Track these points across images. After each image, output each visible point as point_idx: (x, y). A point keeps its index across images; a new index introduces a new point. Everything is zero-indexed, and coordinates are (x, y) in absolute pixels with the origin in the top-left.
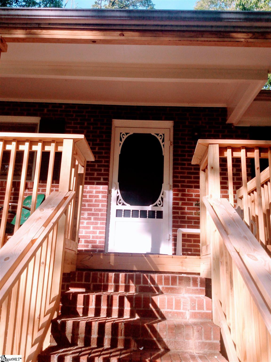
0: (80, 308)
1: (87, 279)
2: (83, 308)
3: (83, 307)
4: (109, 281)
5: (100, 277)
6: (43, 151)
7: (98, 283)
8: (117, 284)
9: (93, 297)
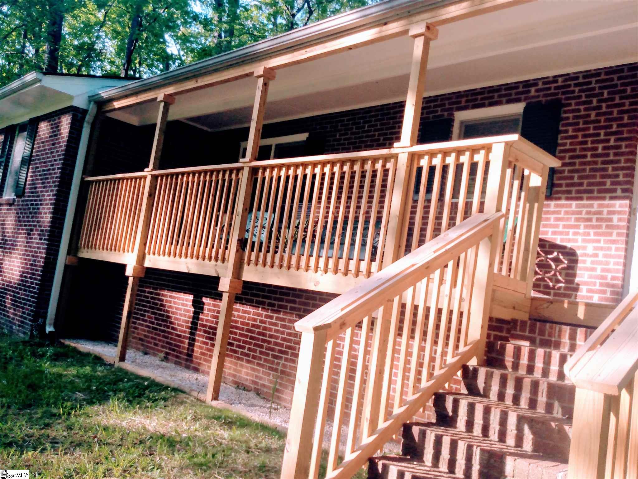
0: (508, 361)
1: (532, 331)
2: (513, 362)
3: (513, 360)
4: (562, 337)
5: (550, 330)
6: (473, 162)
7: (546, 337)
8: (573, 342)
9: (540, 352)
